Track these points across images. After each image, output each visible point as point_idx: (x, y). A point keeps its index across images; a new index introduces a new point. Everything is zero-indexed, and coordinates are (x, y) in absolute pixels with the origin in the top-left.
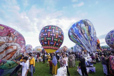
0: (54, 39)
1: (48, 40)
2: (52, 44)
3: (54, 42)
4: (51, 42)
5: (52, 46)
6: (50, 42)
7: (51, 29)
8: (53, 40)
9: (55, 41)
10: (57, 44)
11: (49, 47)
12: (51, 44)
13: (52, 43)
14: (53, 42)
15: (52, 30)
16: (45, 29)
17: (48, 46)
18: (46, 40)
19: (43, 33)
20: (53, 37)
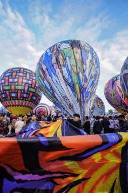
0: (28, 89)
1: (18, 90)
2: (26, 98)
3: (29, 94)
4: (24, 93)
5: (25, 100)
6: (21, 93)
7: (23, 73)
8: (28, 91)
9: (30, 92)
10: (34, 98)
11: (19, 102)
12: (23, 97)
13: (25, 95)
14: (27, 94)
15: (26, 74)
16: (13, 71)
17: (17, 101)
18: (15, 89)
19: (9, 78)
20: (27, 85)
